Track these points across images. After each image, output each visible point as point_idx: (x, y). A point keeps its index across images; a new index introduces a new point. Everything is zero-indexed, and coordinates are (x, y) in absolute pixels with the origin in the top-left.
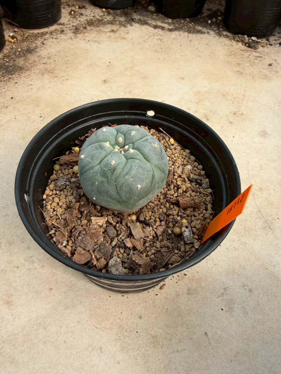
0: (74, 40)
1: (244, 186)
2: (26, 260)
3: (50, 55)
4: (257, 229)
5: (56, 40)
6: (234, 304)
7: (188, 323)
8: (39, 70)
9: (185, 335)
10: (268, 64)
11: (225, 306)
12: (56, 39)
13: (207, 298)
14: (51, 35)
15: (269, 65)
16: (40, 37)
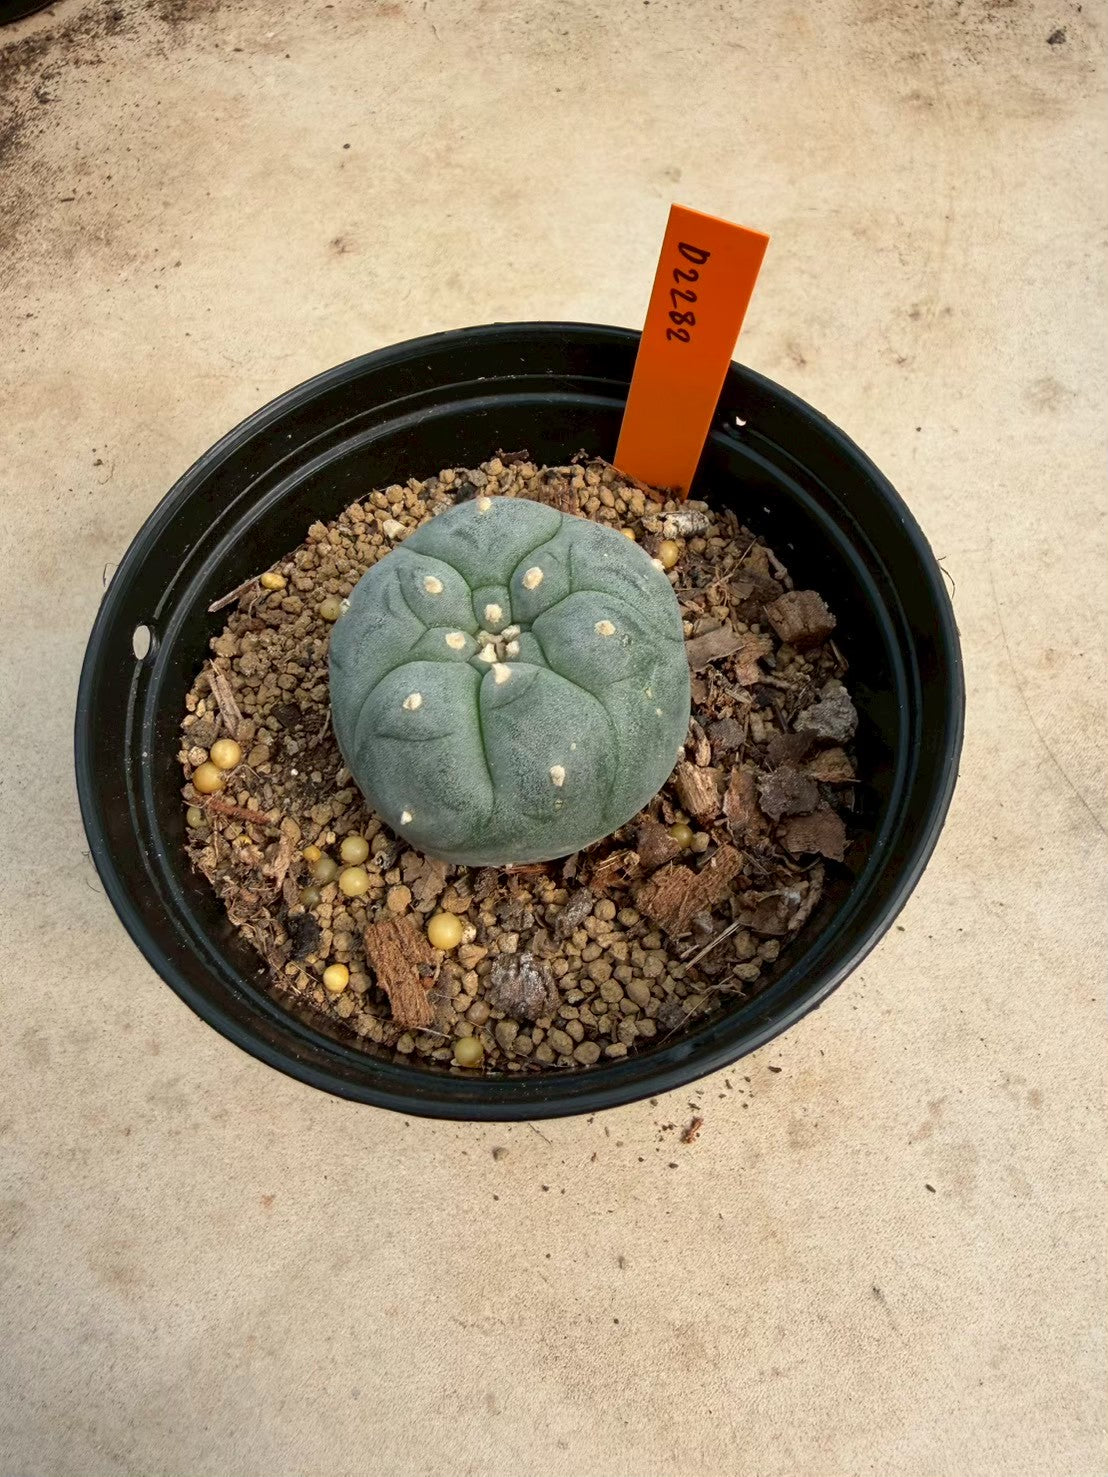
0: (173, 57)
1: (980, 652)
2: (153, 1098)
3: (81, 154)
4: (1047, 839)
5: (93, 71)
6: (975, 1161)
7: (803, 1260)
8: (51, 236)
9: (799, 1306)
10: (1047, 33)
11: (941, 1173)
12: (92, 63)
13: (868, 1154)
14: (67, 48)
15: (1051, 41)
16: (23, 68)
